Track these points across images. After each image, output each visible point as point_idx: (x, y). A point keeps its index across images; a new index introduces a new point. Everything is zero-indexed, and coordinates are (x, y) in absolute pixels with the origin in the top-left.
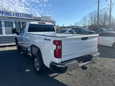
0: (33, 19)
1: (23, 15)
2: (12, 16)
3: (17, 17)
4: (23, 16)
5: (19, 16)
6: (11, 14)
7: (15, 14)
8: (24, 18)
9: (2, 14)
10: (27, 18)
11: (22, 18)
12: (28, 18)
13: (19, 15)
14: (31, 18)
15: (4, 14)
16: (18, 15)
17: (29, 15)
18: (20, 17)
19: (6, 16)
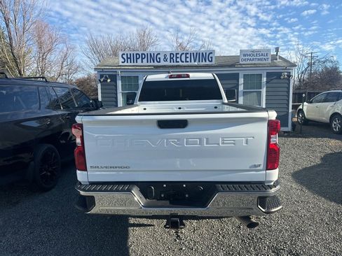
0: (213, 63)
1: (188, 56)
2: (163, 63)
3: (172, 64)
4: (188, 60)
5: (177, 62)
6: (159, 58)
7: (168, 57)
8: (189, 64)
9: (142, 59)
10: (196, 63)
11: (185, 64)
12: (201, 63)
13: (177, 58)
14: (208, 63)
15: (145, 60)
16: (174, 58)
17: (203, 54)
18: (180, 63)
19: (149, 64)
